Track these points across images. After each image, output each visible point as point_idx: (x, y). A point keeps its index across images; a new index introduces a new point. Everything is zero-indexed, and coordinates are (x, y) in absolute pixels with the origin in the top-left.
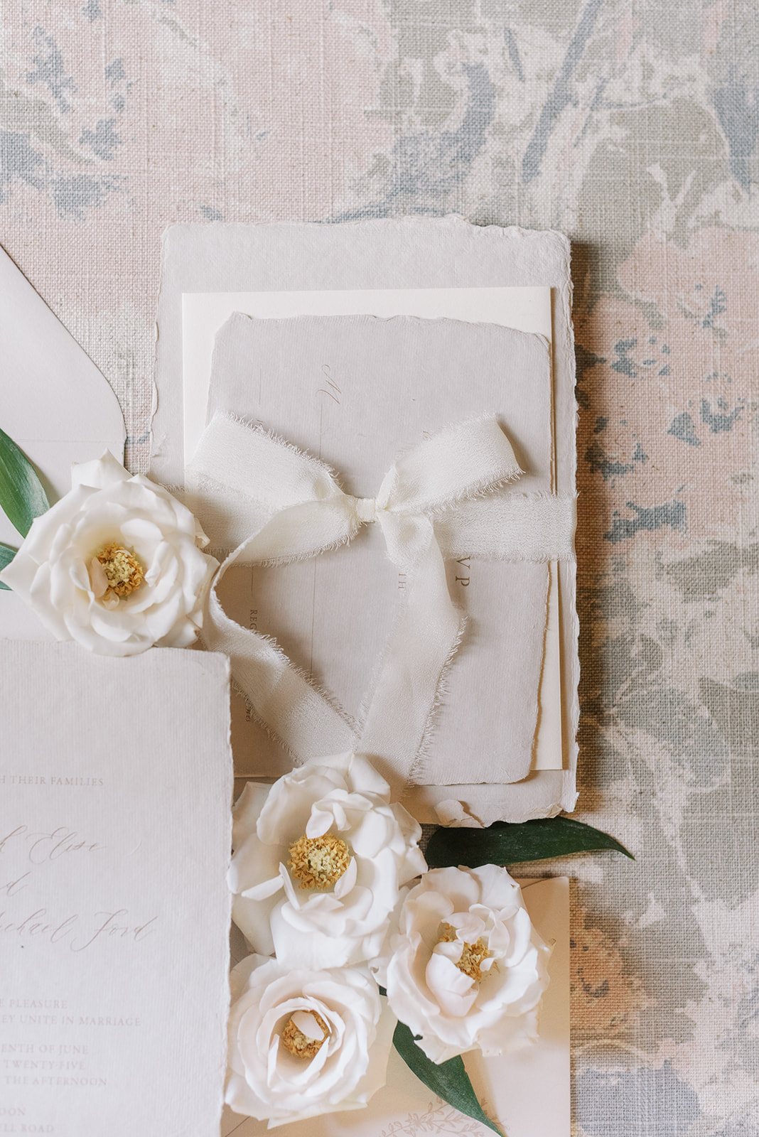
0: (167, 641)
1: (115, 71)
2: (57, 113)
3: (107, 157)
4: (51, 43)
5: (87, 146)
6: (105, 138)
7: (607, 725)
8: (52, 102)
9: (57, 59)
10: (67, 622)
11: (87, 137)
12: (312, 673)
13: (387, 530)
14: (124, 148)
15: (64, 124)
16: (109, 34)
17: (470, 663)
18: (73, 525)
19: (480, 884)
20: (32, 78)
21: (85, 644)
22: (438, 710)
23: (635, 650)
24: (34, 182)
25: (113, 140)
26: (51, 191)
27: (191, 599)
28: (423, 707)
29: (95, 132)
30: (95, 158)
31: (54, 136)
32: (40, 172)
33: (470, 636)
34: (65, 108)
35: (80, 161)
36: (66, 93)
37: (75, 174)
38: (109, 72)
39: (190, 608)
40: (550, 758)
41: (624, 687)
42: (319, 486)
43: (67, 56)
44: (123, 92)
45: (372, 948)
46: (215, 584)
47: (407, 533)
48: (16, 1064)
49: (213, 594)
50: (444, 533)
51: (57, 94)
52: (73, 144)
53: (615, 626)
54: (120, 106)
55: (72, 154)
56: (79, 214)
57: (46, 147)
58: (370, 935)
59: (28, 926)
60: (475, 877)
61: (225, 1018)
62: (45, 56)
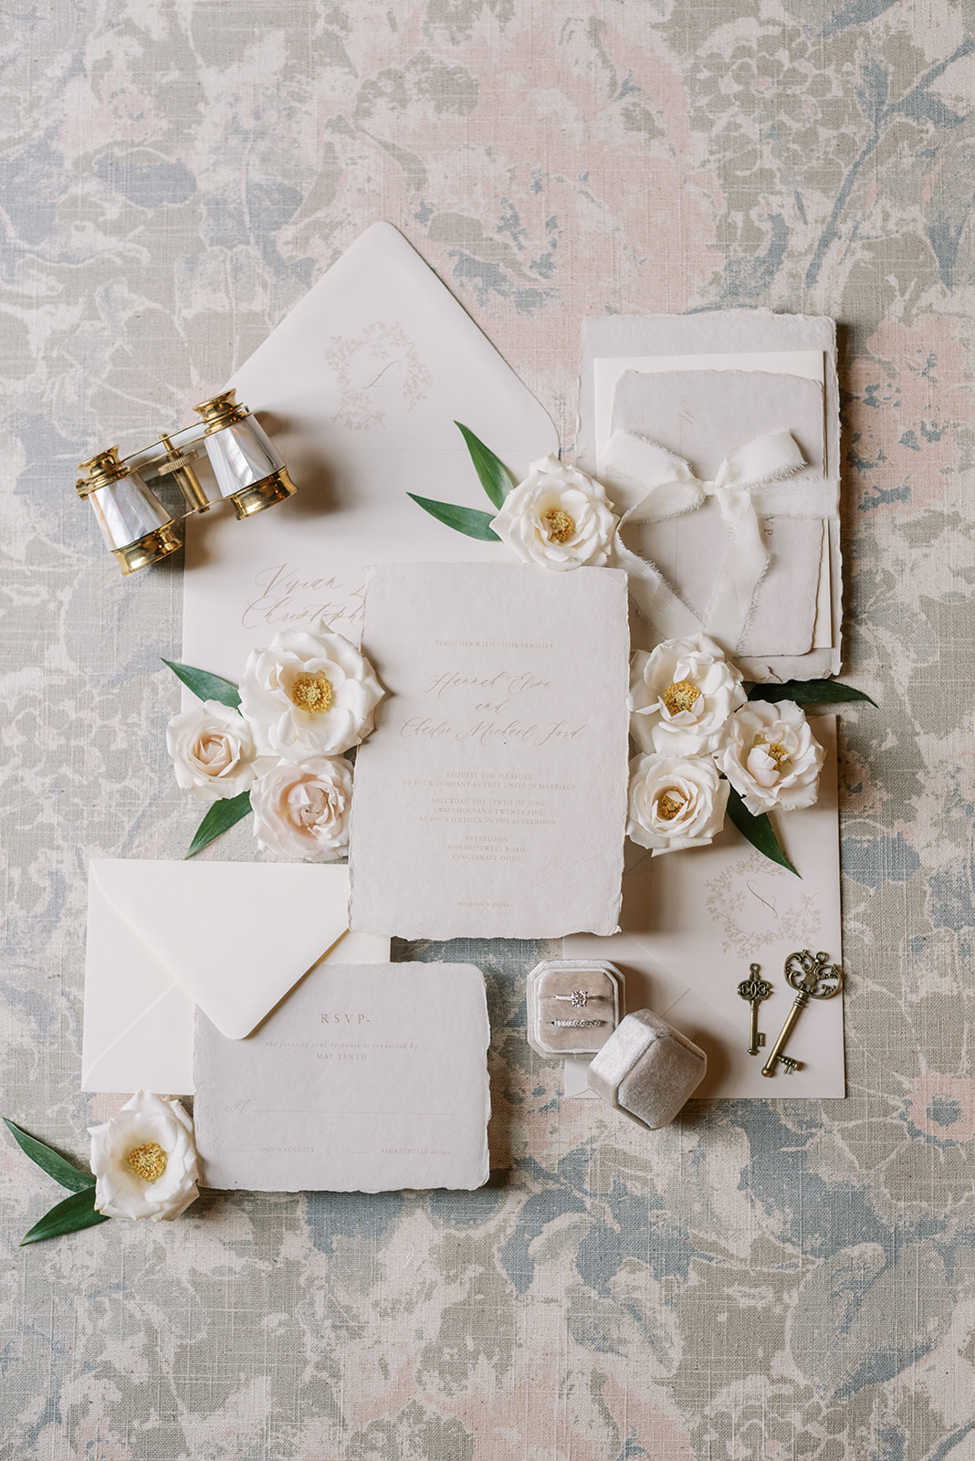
0: (589, 563)
1: (551, 224)
2: (516, 250)
3: (547, 277)
4: (512, 207)
5: (534, 270)
6: (545, 265)
7: (860, 624)
8: (513, 243)
9: (515, 217)
10: (530, 551)
11: (534, 265)
12: (674, 586)
13: (721, 499)
14: (556, 271)
15: (520, 257)
16: (547, 201)
17: (774, 580)
18: (534, 493)
19: (779, 710)
20: (500, 229)
21: (542, 564)
22: (753, 610)
23: (878, 578)
24: (502, 293)
25: (550, 266)
26: (512, 298)
27: (604, 537)
28: (744, 608)
29: (539, 261)
30: (539, 277)
31: (514, 264)
32: (505, 287)
33: (773, 564)
34: (521, 247)
35: (530, 280)
36: (521, 238)
37: (527, 288)
38: (547, 225)
39: (603, 542)
40: (824, 640)
41: (872, 601)
42: (680, 473)
43: (522, 215)
44: (556, 236)
45: (714, 743)
46: (618, 528)
47: (734, 502)
48: (502, 811)
49: (617, 534)
50: (757, 501)
51: (515, 239)
52: (526, 269)
53: (864, 564)
54: (554, 245)
55: (525, 276)
56: (529, 312)
57: (509, 271)
58: (713, 734)
59: (508, 731)
60: (776, 706)
61: (627, 785)
62: (508, 216)
